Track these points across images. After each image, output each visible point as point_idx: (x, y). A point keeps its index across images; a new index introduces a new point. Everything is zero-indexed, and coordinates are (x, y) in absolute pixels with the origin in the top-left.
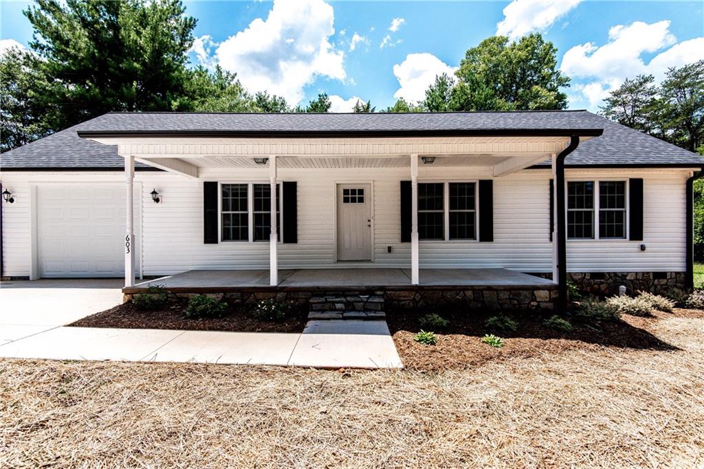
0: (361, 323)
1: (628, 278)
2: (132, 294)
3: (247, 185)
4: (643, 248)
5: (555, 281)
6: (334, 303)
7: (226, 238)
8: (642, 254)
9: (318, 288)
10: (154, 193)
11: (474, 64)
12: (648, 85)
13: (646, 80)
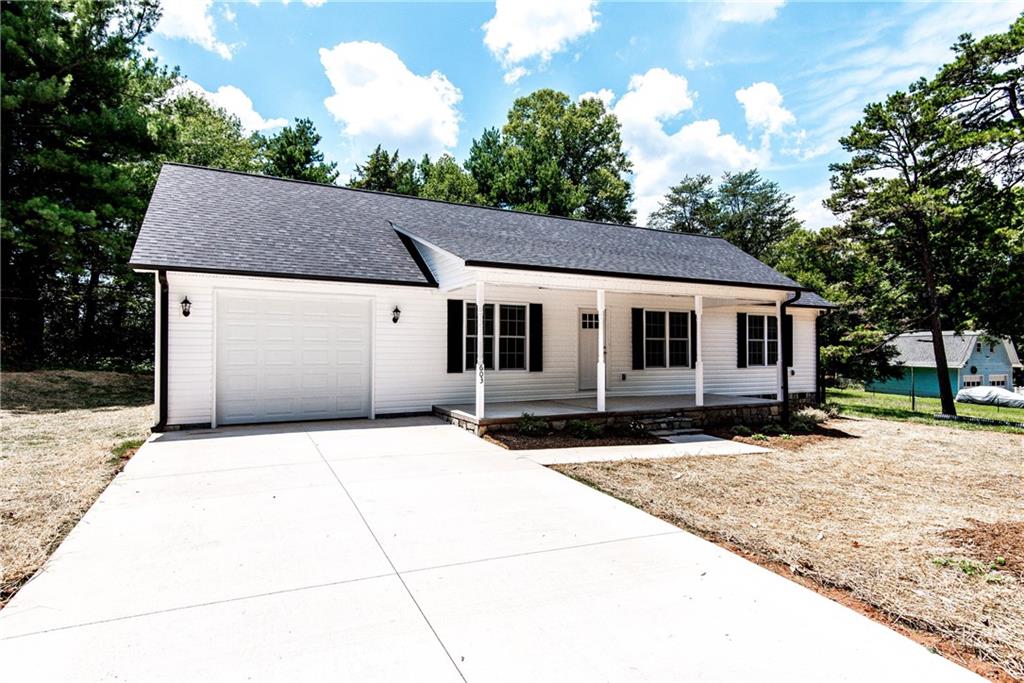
0: (689, 436)
2: (487, 425)
3: (493, 305)
4: (793, 373)
5: (780, 399)
6: (659, 423)
7: (469, 366)
9: (638, 412)
10: (397, 311)
11: (527, 121)
12: (706, 187)
13: (705, 181)
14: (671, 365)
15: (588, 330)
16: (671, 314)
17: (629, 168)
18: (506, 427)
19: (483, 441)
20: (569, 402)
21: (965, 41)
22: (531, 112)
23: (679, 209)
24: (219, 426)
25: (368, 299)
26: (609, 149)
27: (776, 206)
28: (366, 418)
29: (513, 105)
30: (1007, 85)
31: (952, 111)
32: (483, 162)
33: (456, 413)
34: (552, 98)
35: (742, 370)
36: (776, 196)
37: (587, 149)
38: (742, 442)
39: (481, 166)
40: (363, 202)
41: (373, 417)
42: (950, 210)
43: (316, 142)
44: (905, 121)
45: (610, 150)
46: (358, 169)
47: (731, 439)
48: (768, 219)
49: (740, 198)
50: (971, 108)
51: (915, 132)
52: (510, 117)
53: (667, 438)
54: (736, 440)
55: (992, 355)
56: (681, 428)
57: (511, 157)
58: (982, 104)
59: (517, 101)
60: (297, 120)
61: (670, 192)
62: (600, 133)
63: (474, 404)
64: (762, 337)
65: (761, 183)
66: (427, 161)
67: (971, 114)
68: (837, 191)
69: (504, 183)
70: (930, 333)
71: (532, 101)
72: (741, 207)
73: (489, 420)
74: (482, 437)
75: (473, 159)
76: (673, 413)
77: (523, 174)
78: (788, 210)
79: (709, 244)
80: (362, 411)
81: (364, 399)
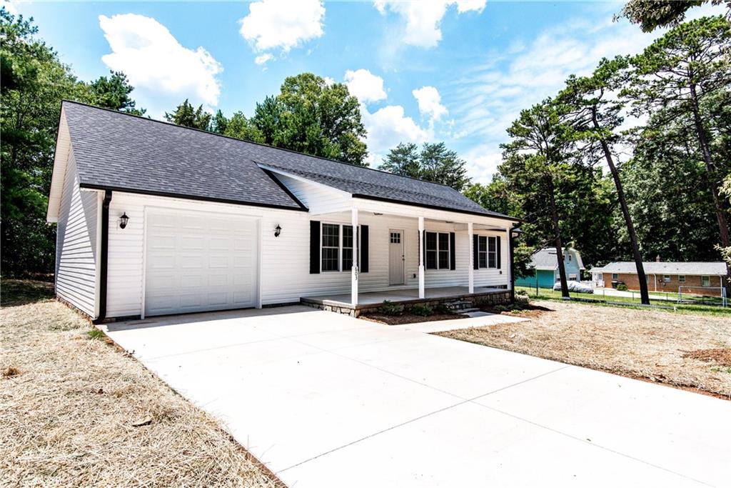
0: (474, 313)
2: (360, 309)
3: (339, 226)
4: (501, 273)
7: (323, 268)
10: (279, 228)
11: (295, 94)
12: (413, 151)
13: (412, 147)
14: (440, 268)
15: (394, 244)
16: (440, 234)
17: (364, 134)
18: (371, 310)
19: (359, 320)
20: (396, 293)
21: (572, 79)
22: (297, 88)
23: (396, 164)
24: (146, 317)
25: (256, 218)
26: (352, 119)
27: (455, 167)
28: (254, 308)
29: (284, 81)
30: (592, 106)
31: (564, 118)
32: (266, 120)
33: (326, 301)
34: (313, 79)
35: (477, 271)
36: (455, 161)
37: (336, 118)
38: (507, 315)
39: (264, 123)
40: (228, 145)
41: (261, 307)
42: (568, 176)
43: (129, 92)
44: (542, 122)
45: (353, 121)
46: (167, 116)
47: (500, 313)
48: (450, 175)
49: (434, 160)
50: (573, 118)
51: (546, 129)
52: (282, 90)
53: (468, 314)
54: (503, 314)
55: (571, 263)
56: (466, 308)
57: (286, 118)
58: (579, 116)
59: (288, 79)
60: (112, 72)
61: (391, 153)
62: (345, 108)
63: (350, 295)
64: (486, 250)
65: (446, 152)
66: (220, 115)
67: (573, 122)
68: (506, 161)
69: (283, 137)
70: (555, 249)
71: (298, 81)
72: (434, 165)
73: (361, 305)
74: (357, 317)
75: (258, 117)
76: (458, 299)
77: (296, 132)
78: (462, 170)
79: (446, 190)
80: (251, 303)
81: (253, 294)
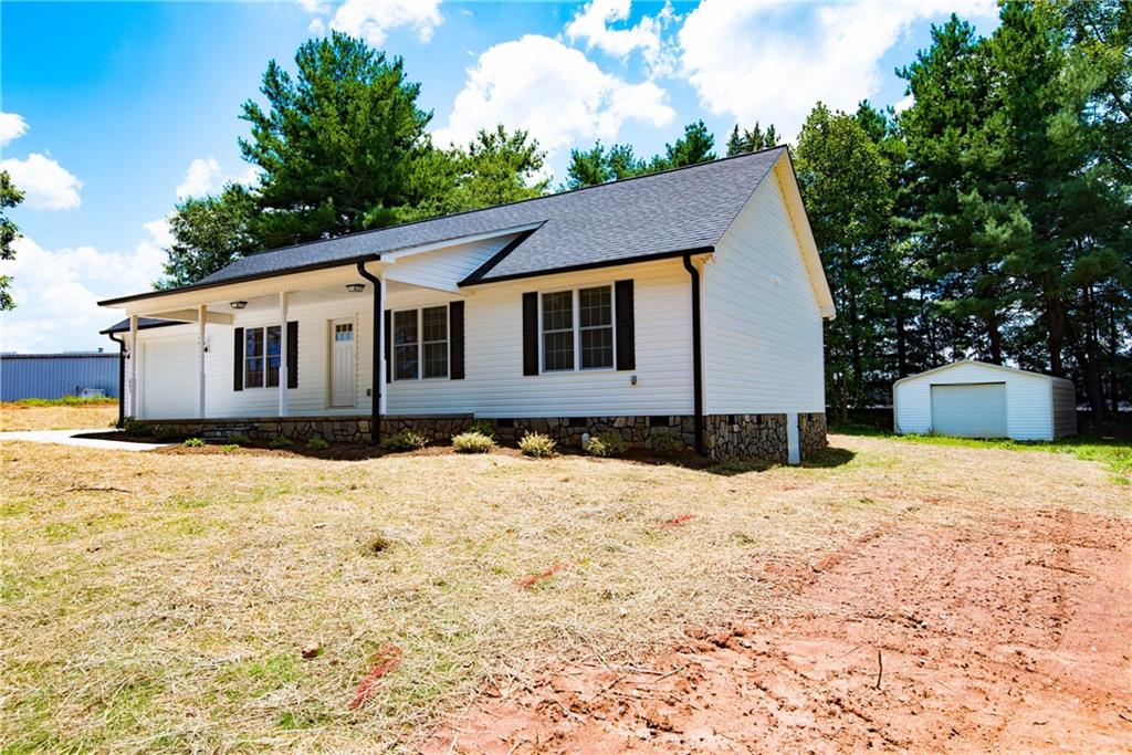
1: (615, 425)
3: (263, 328)
4: (634, 381)
7: (248, 386)
8: (633, 389)
